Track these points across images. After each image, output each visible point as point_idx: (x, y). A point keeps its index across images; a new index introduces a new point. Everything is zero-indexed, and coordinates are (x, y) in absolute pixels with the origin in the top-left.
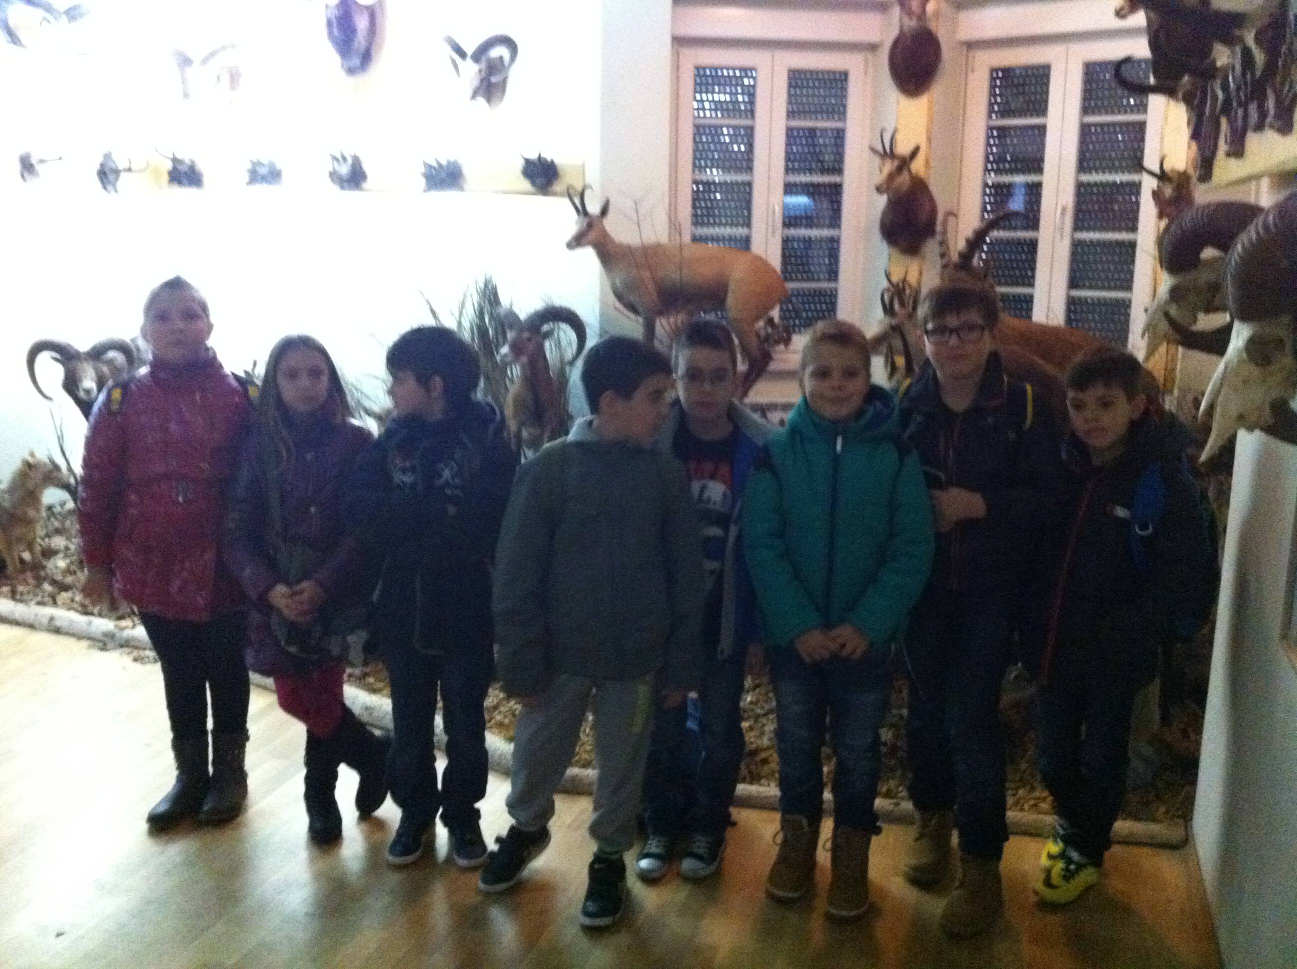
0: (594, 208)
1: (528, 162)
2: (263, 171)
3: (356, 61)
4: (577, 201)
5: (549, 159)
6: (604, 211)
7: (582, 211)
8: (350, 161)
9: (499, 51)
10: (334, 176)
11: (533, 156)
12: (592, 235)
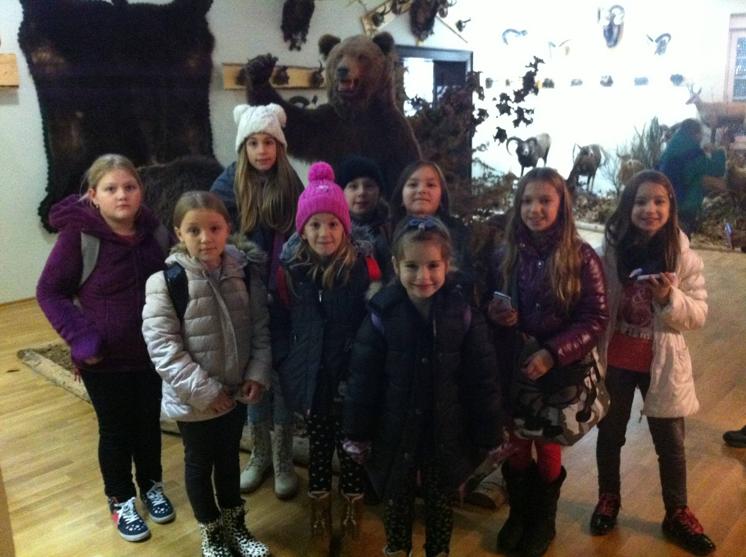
0: (696, 90)
1: (672, 76)
2: (577, 82)
3: (612, 43)
4: (690, 88)
8: (608, 77)
9: (665, 39)
10: (602, 83)
12: (695, 100)
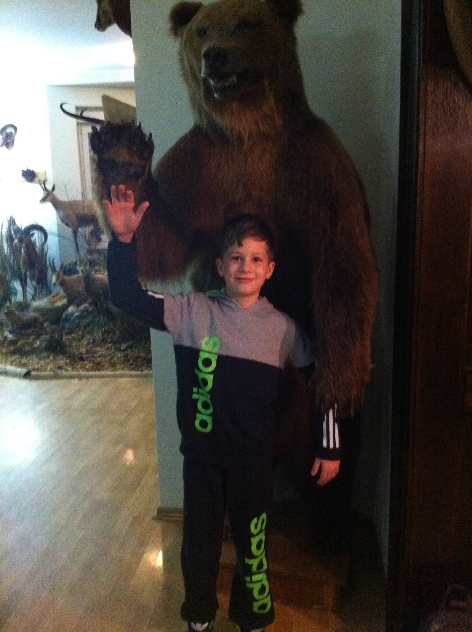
0: (49, 187)
1: (24, 172)
4: (43, 185)
5: (32, 170)
6: (53, 188)
7: (45, 189)
9: (10, 130)
11: (25, 169)
12: (49, 198)
